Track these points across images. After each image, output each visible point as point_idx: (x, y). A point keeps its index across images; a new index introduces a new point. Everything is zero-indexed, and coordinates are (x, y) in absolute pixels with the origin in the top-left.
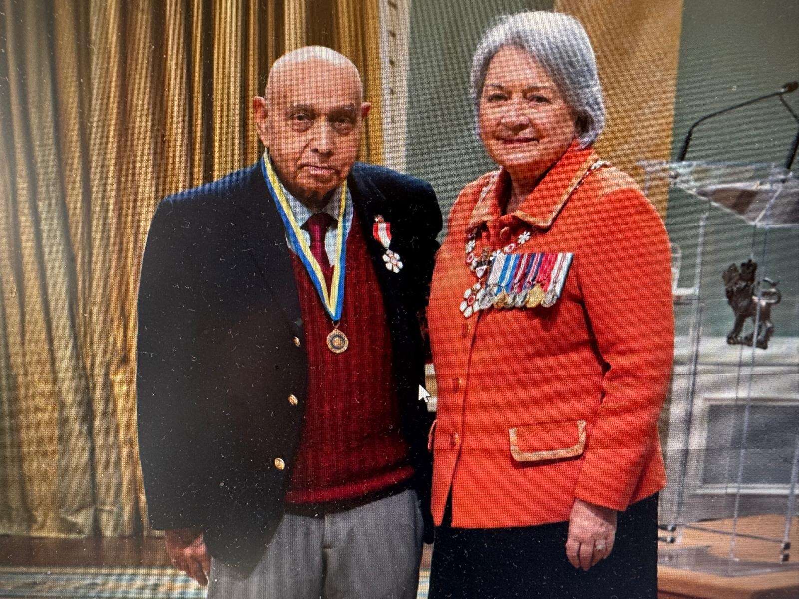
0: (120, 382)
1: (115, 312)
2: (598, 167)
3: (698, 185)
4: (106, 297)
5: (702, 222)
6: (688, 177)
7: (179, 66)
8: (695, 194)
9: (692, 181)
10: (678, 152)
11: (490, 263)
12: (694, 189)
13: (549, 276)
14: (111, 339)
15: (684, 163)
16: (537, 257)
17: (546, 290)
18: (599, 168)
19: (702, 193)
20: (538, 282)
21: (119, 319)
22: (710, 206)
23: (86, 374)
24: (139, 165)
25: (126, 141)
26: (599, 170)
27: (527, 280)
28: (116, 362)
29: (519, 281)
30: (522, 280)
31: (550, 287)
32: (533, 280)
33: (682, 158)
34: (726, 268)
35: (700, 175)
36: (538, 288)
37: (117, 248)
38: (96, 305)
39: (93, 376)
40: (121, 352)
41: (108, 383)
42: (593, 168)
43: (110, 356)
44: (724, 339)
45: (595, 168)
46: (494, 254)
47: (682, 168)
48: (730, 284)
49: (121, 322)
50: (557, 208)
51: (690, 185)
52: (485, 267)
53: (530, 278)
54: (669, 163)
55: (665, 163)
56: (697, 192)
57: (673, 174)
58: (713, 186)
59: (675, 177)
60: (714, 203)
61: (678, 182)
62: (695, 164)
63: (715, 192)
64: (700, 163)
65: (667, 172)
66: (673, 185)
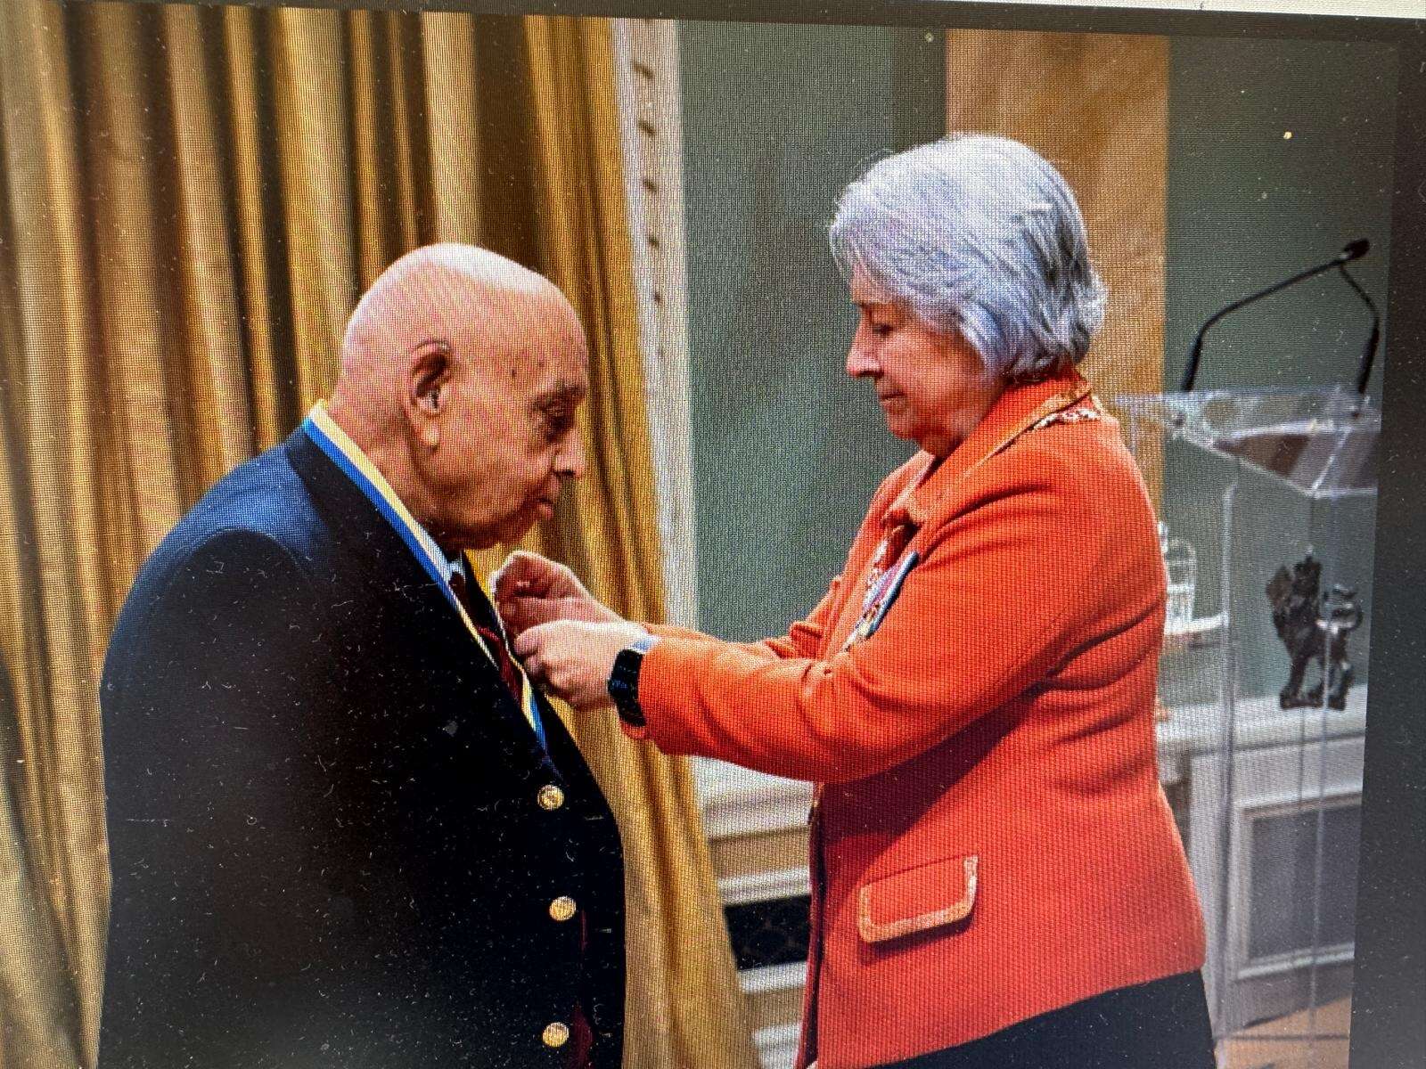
3: (1216, 433)
5: (1227, 497)
6: (1199, 421)
8: (1213, 450)
9: (1205, 425)
10: (1180, 376)
12: (1212, 441)
15: (1192, 394)
22: (1239, 468)
33: (1188, 386)
34: (1270, 576)
35: (1217, 414)
44: (1274, 701)
47: (1187, 404)
48: (1279, 604)
51: (1202, 432)
54: (1168, 398)
55: (1160, 397)
56: (1215, 446)
57: (1174, 417)
58: (1239, 434)
59: (1179, 423)
60: (1246, 464)
61: (1184, 430)
62: (1210, 396)
63: (1246, 442)
64: (1218, 393)
65: (1165, 414)
66: (1175, 436)
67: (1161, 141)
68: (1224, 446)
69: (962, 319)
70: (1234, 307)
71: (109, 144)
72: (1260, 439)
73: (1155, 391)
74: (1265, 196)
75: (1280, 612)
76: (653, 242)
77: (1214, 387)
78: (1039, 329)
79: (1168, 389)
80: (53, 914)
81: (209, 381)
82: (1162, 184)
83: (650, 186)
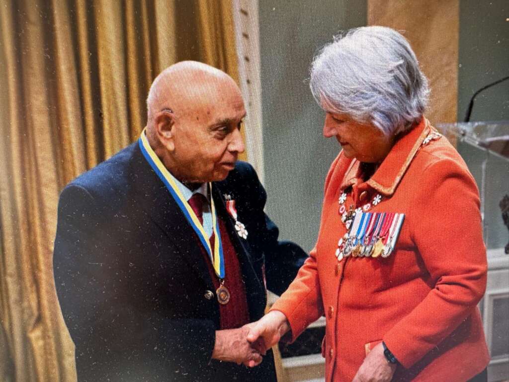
0: (37, 338)
1: (28, 279)
2: (428, 141)
3: (479, 139)
4: (19, 269)
5: (484, 166)
6: (472, 134)
7: (70, 70)
8: (478, 147)
9: (474, 136)
10: (464, 116)
11: (353, 218)
12: (477, 143)
13: (388, 232)
14: (26, 304)
15: (469, 124)
16: (382, 215)
17: (385, 244)
18: (428, 143)
19: (482, 145)
20: (380, 237)
21: (31, 286)
22: (488, 154)
23: (5, 335)
24: (40, 154)
25: (27, 136)
26: (428, 144)
27: (374, 235)
28: (33, 321)
29: (369, 235)
30: (371, 234)
31: (388, 241)
32: (378, 235)
33: (467, 120)
34: (501, 199)
35: (479, 131)
36: (380, 241)
37: (26, 227)
38: (11, 276)
39: (12, 335)
40: (36, 313)
41: (26, 341)
42: (424, 143)
43: (26, 317)
44: (502, 250)
45: (426, 143)
46: (356, 210)
47: (467, 127)
48: (504, 210)
49: (34, 288)
50: (398, 179)
51: (473, 139)
52: (350, 221)
53: (375, 234)
54: (459, 124)
55: (456, 124)
56: (479, 145)
57: (462, 132)
58: (489, 140)
59: (464, 135)
60: (491, 152)
61: (466, 138)
62: (476, 124)
63: (491, 143)
64: (480, 123)
65: (458, 131)
66: (462, 140)
67: (456, 18)
68: (482, 144)
69: (373, 118)
70: (486, 87)
71: (26, 18)
72: (497, 142)
73: (453, 122)
74: (499, 42)
75: (505, 214)
76: (247, 59)
77: (478, 121)
78: (405, 114)
79: (459, 121)
80: (4, 331)
81: (67, 114)
82: (457, 36)
83: (246, 36)
